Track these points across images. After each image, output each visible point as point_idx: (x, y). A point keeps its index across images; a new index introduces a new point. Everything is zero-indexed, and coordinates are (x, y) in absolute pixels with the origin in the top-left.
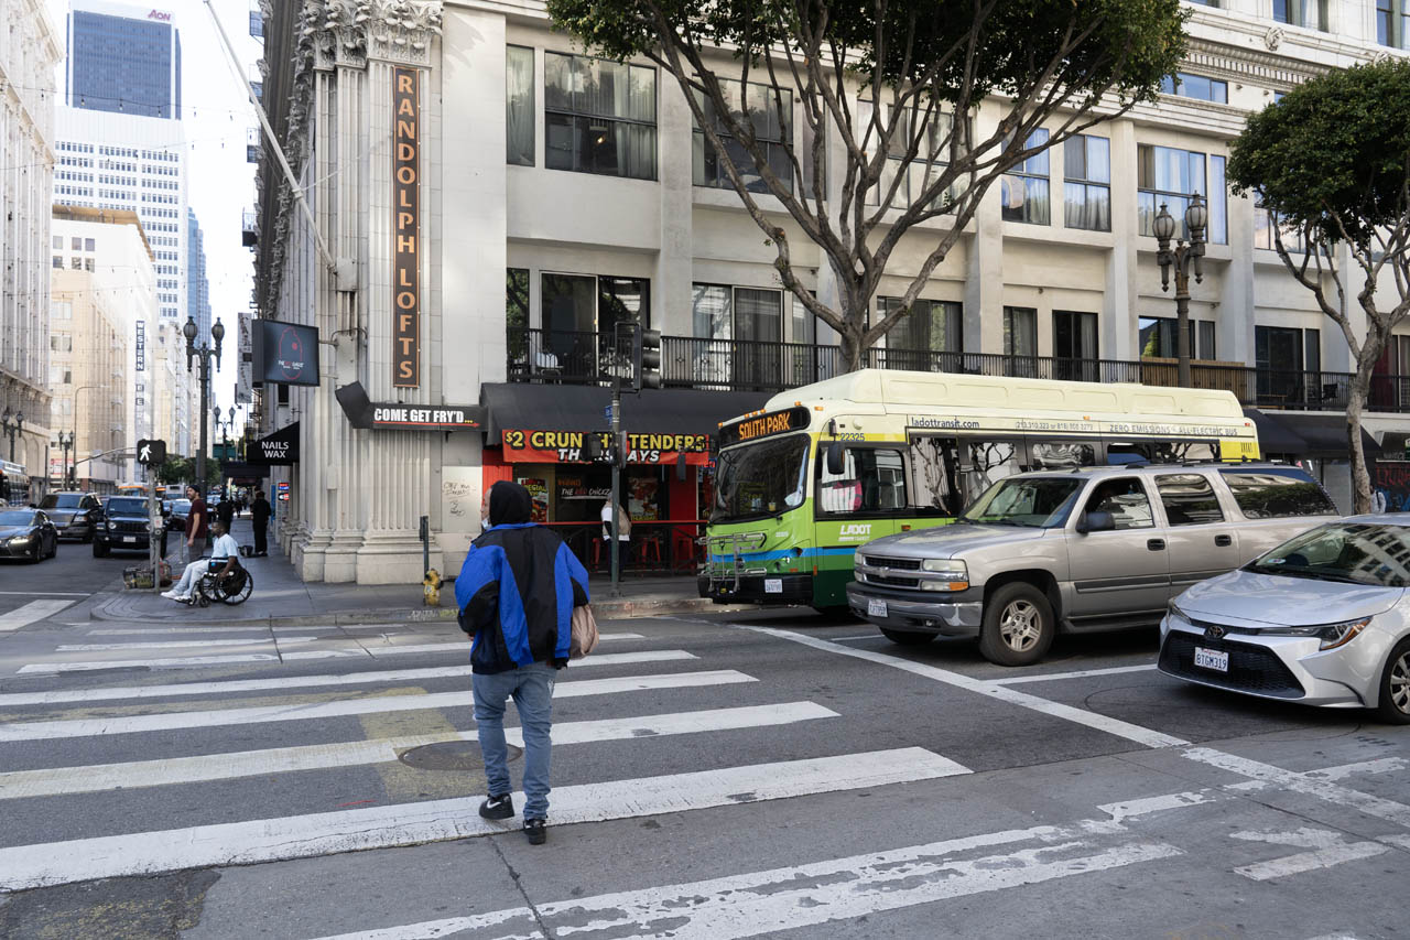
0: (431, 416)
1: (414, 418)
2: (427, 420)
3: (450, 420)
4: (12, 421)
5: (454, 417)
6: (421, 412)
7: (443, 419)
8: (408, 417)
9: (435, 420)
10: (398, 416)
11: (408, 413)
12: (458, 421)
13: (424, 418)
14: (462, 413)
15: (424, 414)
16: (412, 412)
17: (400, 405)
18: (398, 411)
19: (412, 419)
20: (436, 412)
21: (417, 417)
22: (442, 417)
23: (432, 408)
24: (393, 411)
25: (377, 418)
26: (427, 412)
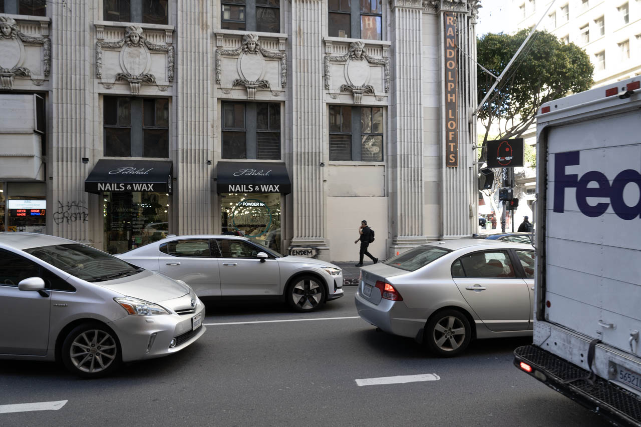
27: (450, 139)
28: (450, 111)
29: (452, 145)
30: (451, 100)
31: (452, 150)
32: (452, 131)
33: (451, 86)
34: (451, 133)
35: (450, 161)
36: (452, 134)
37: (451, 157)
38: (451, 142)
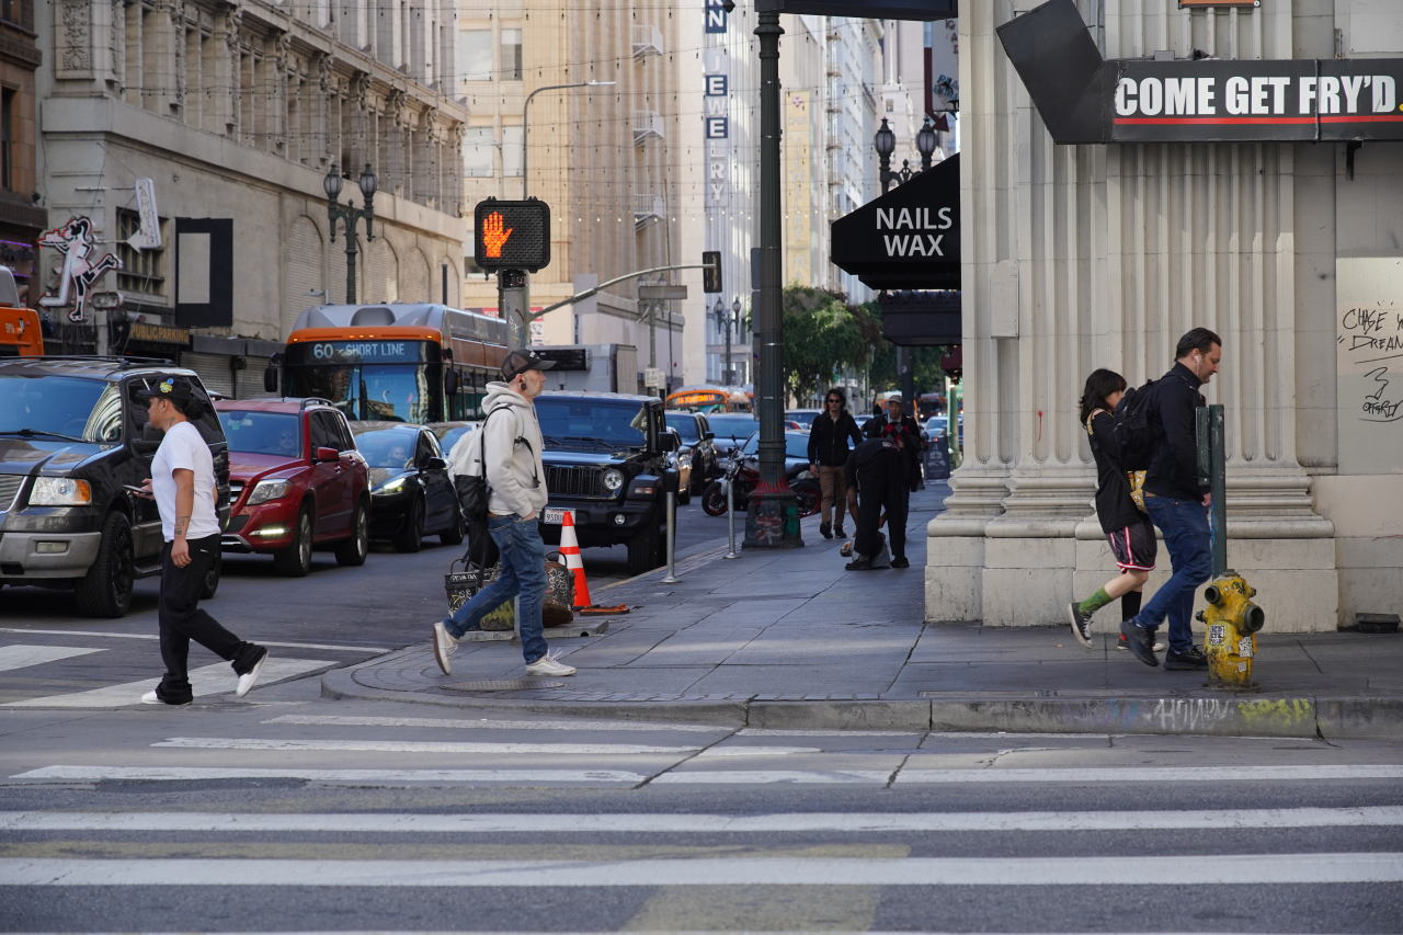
0: (1292, 93)
1: (1235, 105)
2: (1279, 108)
3: (1352, 107)
4: (351, 193)
5: (1365, 95)
6: (1258, 82)
7: (1329, 103)
8: (1219, 101)
9: (1304, 108)
10: (1187, 97)
11: (1219, 91)
12: (1377, 107)
13: (1268, 102)
14: (1390, 82)
15: (1269, 89)
16: (1231, 83)
17: (1195, 65)
18: (1188, 82)
19: (1231, 109)
20: (1305, 82)
21: (1246, 98)
22: (1328, 95)
23: (1294, 69)
24: (1171, 83)
25: (1124, 109)
26: (1280, 83)
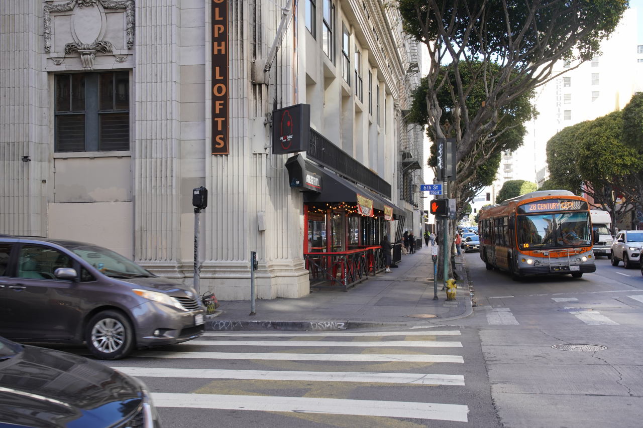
27: (217, 111)
28: (218, 69)
29: (220, 120)
30: (220, 51)
31: (220, 128)
32: (219, 99)
33: (219, 29)
34: (217, 103)
35: (217, 146)
36: (220, 104)
37: (217, 139)
38: (219, 116)
